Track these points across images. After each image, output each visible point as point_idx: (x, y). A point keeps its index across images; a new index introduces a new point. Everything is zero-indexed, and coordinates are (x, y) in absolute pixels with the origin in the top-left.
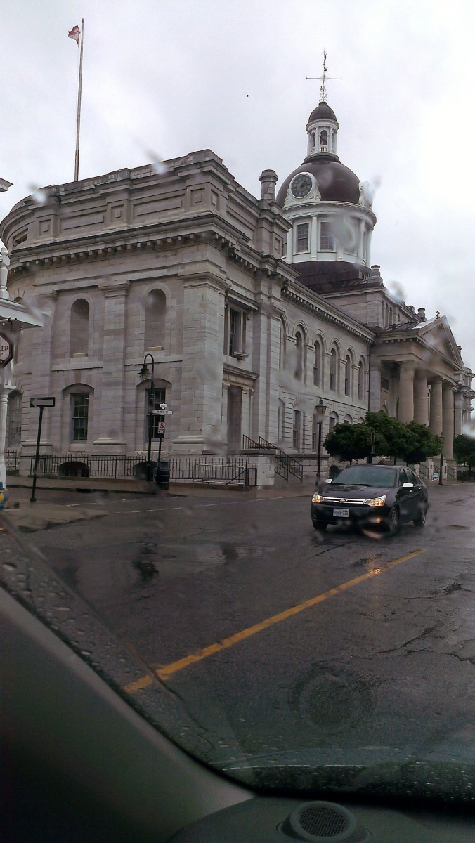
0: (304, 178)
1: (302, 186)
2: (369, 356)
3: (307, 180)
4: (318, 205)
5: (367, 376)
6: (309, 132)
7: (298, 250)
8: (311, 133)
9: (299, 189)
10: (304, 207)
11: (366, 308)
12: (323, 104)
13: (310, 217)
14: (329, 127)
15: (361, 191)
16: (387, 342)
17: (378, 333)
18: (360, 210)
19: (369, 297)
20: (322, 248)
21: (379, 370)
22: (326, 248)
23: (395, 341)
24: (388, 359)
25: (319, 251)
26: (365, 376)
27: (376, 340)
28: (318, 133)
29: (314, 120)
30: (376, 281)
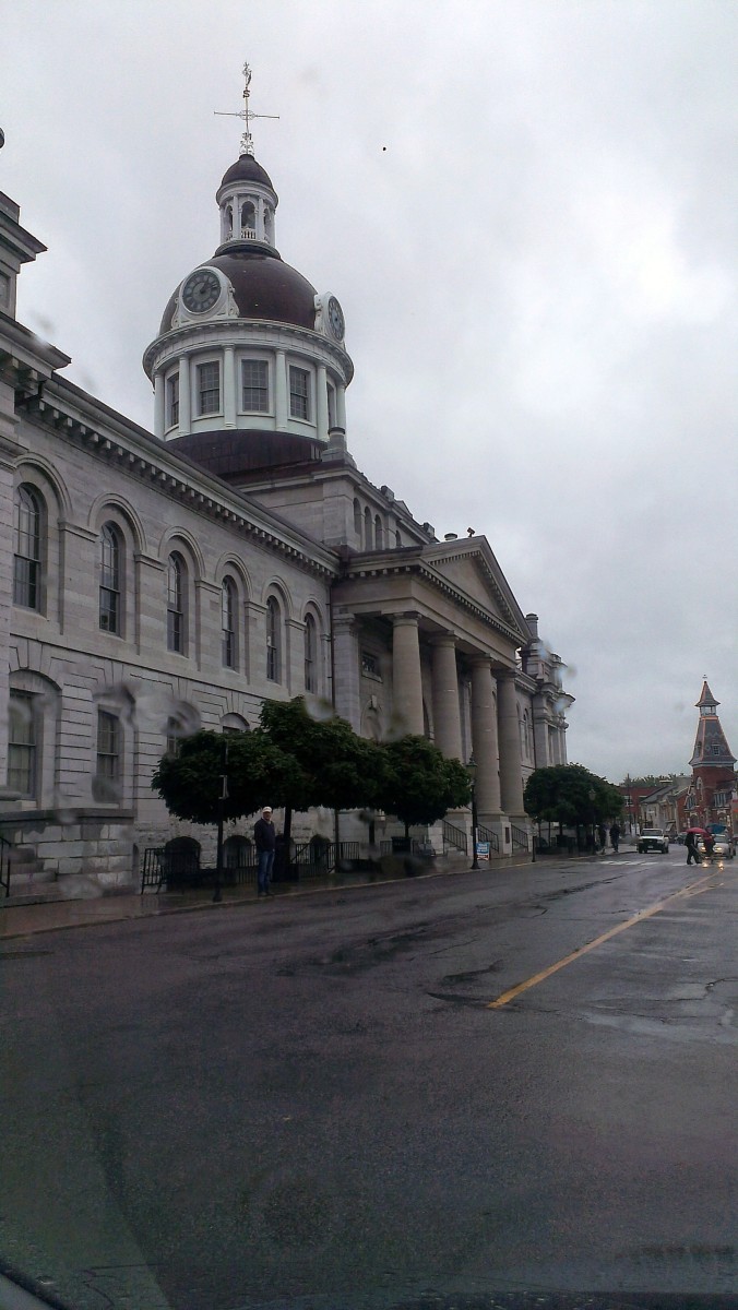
0: (206, 278)
1: (203, 292)
2: (330, 605)
3: (211, 280)
4: (233, 327)
5: (327, 645)
6: (222, 206)
7: (202, 411)
8: (224, 203)
9: (196, 296)
10: (207, 329)
11: (320, 511)
12: (247, 157)
13: (220, 349)
14: (257, 198)
15: (317, 307)
16: (363, 575)
17: (345, 559)
18: (315, 341)
19: (327, 489)
20: (247, 408)
21: (352, 633)
22: (256, 408)
23: (379, 572)
24: (368, 609)
25: (241, 412)
26: (323, 646)
27: (341, 575)
28: (237, 207)
29: (230, 181)
30: (336, 458)
